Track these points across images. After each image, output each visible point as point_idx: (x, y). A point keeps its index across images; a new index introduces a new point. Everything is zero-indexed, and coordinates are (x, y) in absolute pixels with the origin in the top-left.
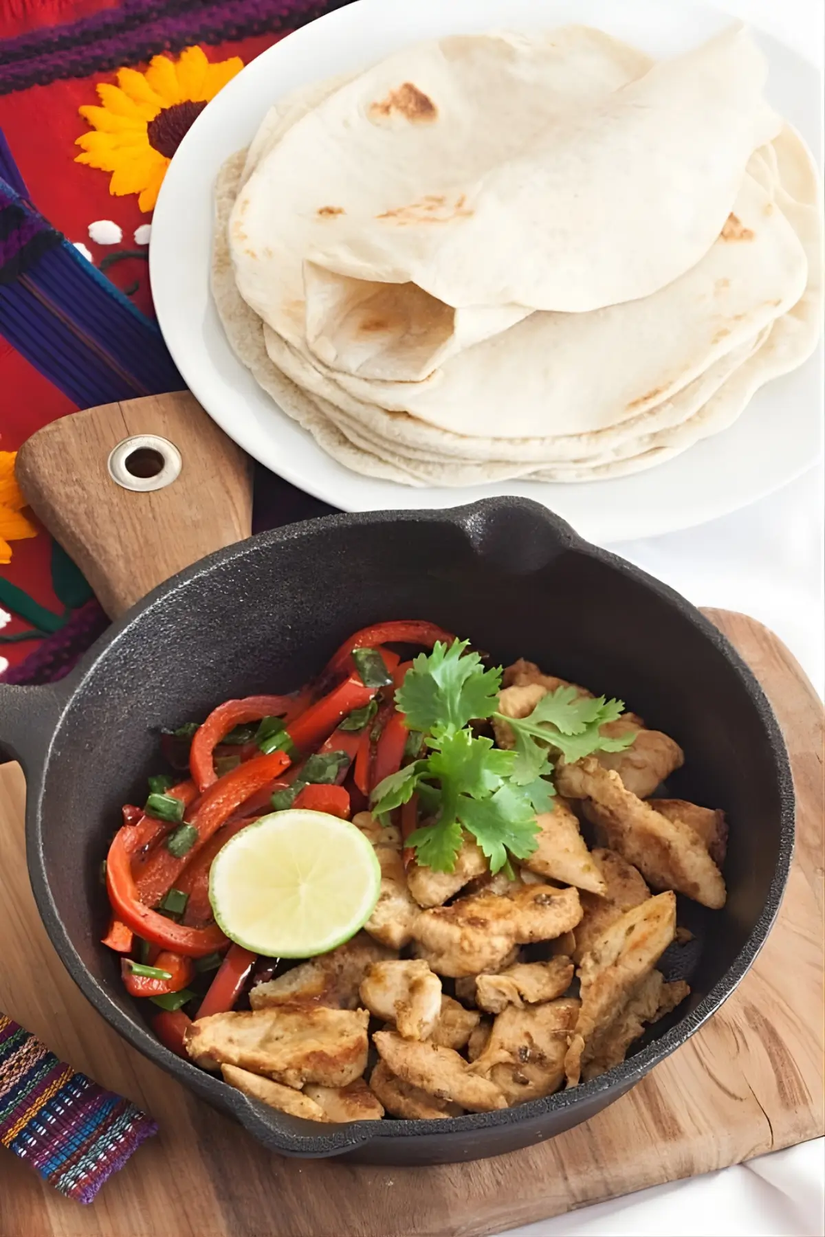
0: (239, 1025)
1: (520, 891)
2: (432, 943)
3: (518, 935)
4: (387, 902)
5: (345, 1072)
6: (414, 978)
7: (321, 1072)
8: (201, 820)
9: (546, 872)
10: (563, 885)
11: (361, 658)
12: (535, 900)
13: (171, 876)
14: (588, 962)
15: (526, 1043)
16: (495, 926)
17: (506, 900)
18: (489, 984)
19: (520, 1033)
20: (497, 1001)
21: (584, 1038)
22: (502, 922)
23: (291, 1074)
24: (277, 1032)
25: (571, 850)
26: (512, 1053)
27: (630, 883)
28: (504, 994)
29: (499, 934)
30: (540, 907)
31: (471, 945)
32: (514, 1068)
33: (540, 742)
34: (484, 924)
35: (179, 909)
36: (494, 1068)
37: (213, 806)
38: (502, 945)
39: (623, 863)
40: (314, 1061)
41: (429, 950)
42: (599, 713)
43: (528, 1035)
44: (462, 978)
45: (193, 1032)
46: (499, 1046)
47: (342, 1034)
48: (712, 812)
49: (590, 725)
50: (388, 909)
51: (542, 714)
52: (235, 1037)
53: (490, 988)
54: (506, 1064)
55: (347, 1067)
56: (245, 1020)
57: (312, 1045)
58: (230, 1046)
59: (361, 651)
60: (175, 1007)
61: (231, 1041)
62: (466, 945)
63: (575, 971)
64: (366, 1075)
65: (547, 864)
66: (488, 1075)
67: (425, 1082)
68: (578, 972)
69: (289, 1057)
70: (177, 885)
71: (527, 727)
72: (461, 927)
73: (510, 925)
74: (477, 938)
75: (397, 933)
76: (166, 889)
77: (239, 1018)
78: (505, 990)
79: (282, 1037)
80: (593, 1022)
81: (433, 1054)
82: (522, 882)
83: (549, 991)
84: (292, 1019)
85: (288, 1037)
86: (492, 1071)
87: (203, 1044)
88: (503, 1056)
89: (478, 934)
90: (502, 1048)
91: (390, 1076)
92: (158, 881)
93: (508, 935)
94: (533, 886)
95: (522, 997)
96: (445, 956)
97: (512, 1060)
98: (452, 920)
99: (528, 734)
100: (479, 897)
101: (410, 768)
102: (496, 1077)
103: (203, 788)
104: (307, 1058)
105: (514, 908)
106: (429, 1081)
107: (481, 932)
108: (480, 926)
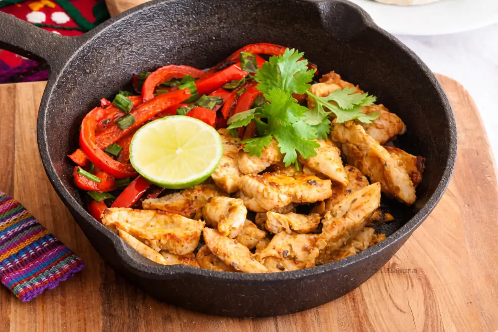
0: (133, 215)
1: (301, 176)
2: (248, 190)
3: (295, 196)
4: (227, 168)
5: (184, 247)
6: (233, 205)
7: (171, 244)
8: (139, 114)
9: (317, 168)
10: (324, 177)
11: (244, 56)
12: (308, 182)
13: (116, 137)
14: (328, 215)
15: (288, 249)
16: (284, 189)
17: (293, 179)
18: (274, 217)
19: (286, 244)
20: (277, 227)
21: (320, 250)
22: (287, 188)
23: (154, 242)
24: (152, 223)
25: (333, 159)
26: (279, 253)
27: (361, 183)
28: (281, 224)
29: (285, 193)
30: (309, 185)
31: (268, 194)
32: (279, 260)
33: (326, 110)
34: (278, 186)
35: (116, 153)
36: (266, 258)
37: (147, 108)
38: (285, 199)
39: (360, 173)
40: (168, 237)
41: (246, 195)
42: (362, 101)
43: (290, 245)
44: (260, 212)
45: (107, 212)
46: (273, 247)
47: (187, 229)
48: (415, 157)
49: (356, 106)
50: (227, 171)
51: (332, 97)
52: (130, 220)
53: (273, 219)
54: (275, 257)
55: (186, 245)
56: (137, 213)
57: (170, 230)
58: (126, 223)
59: (246, 54)
60: (101, 199)
61: (127, 222)
62: (265, 194)
63: (321, 220)
64: (196, 251)
65: (319, 164)
66: (263, 261)
67: (226, 258)
68: (323, 221)
69: (156, 234)
70: (117, 142)
71: (321, 102)
72: (266, 185)
73: (292, 190)
74: (273, 192)
75: (230, 184)
76: (112, 143)
77: (134, 212)
78: (281, 222)
79: (154, 226)
80: (326, 243)
81: (234, 245)
82: (303, 173)
83: (306, 227)
84: (162, 217)
85: (158, 226)
86: (265, 261)
87: (112, 219)
88: (274, 253)
89: (273, 190)
90: (274, 249)
91: (208, 252)
92: (109, 138)
93: (289, 195)
94: (308, 175)
95: (290, 227)
96: (253, 199)
97: (278, 255)
98: (261, 181)
99: (322, 104)
100: (278, 174)
101: (254, 110)
102: (267, 264)
103: (145, 100)
104: (165, 236)
105: (296, 183)
106: (228, 257)
107: (275, 189)
108: (275, 186)
